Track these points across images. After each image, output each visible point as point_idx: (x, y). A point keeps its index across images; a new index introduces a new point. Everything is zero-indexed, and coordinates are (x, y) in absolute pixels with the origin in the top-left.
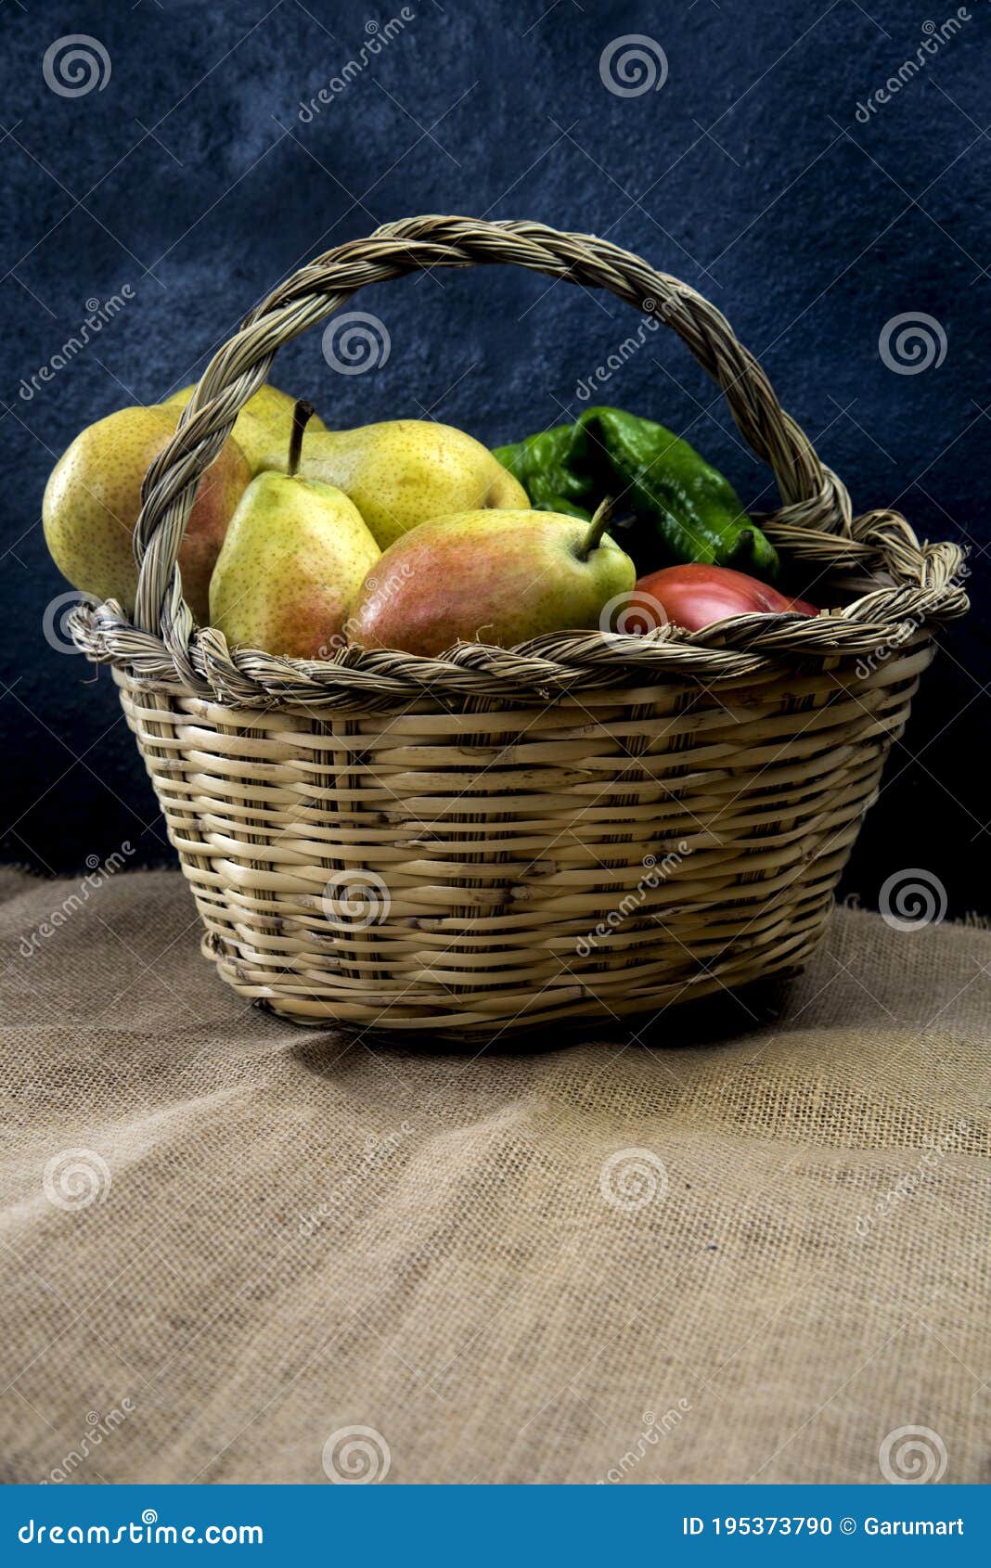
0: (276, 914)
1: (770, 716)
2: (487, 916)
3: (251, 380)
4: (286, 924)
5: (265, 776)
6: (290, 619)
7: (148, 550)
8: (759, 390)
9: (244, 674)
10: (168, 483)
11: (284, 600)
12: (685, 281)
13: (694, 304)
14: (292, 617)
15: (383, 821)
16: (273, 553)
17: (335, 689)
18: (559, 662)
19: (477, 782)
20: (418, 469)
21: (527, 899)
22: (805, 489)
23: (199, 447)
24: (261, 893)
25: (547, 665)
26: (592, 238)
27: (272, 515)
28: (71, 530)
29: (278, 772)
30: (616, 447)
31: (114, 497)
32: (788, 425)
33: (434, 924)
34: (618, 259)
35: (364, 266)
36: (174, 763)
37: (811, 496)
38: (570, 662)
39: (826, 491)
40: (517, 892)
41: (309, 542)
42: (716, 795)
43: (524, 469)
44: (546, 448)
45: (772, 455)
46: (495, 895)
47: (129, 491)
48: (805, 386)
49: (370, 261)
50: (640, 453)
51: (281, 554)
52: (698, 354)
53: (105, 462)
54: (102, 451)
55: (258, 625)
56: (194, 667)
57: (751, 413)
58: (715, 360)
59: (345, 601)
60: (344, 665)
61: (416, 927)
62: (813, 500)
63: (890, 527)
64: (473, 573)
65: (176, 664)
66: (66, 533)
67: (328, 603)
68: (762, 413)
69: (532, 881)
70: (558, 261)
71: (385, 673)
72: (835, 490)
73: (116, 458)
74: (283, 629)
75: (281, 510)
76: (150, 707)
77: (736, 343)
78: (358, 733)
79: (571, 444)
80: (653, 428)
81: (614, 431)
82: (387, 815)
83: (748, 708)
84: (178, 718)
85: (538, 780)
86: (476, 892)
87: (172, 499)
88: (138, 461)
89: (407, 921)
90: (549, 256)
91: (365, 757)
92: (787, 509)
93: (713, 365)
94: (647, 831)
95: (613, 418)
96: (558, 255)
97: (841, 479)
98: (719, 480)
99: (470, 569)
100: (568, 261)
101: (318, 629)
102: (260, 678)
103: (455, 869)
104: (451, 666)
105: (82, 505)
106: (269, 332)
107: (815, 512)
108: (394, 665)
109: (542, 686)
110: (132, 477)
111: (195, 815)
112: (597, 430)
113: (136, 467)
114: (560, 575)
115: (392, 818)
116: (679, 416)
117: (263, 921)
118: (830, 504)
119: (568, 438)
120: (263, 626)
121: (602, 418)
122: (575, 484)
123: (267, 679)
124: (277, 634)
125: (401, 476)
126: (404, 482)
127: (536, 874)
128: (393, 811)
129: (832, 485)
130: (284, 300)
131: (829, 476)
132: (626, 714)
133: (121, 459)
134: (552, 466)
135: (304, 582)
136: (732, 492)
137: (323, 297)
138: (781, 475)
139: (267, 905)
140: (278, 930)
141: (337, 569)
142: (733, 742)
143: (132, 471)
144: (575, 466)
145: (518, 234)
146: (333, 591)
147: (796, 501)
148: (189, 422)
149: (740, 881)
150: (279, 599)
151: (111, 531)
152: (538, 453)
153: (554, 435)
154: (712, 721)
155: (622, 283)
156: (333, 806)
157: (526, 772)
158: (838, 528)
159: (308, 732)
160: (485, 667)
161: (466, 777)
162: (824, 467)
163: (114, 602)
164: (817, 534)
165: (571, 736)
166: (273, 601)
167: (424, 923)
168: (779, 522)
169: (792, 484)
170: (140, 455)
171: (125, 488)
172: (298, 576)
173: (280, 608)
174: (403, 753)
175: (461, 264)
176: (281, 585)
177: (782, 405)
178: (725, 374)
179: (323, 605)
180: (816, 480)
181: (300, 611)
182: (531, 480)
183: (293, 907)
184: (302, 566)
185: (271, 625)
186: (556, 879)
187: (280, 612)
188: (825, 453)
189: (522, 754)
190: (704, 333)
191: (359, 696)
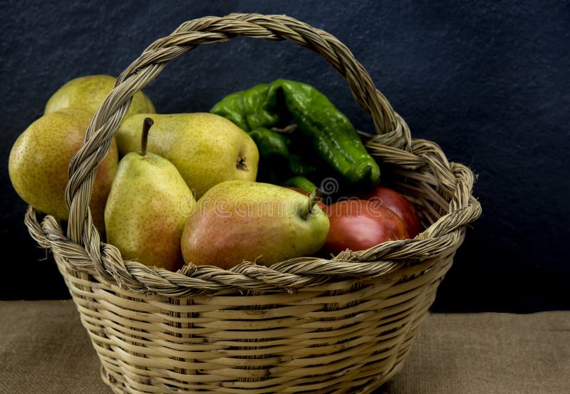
0: (147, 376)
1: (394, 285)
2: (257, 380)
3: (123, 112)
4: (152, 381)
5: (144, 319)
6: (150, 236)
7: (74, 200)
8: (366, 83)
9: (134, 278)
10: (83, 169)
11: (147, 227)
12: (330, 33)
13: (334, 45)
14: (152, 235)
15: (206, 341)
16: (139, 201)
17: (182, 288)
18: (297, 274)
19: (255, 325)
20: (206, 146)
21: (277, 373)
22: (388, 128)
23: (99, 150)
24: (138, 367)
25: (291, 277)
26: (284, 17)
27: (137, 181)
28: (27, 182)
29: (150, 317)
30: (292, 101)
31: (50, 166)
32: (379, 96)
33: (230, 384)
34: (298, 27)
35: (177, 49)
36: (91, 303)
37: (391, 130)
38: (303, 275)
39: (399, 128)
40: (272, 370)
41: (157, 194)
42: (370, 321)
43: (244, 109)
44: (255, 98)
45: (372, 112)
46: (262, 373)
47: (58, 163)
48: (377, 55)
49: (179, 45)
50: (304, 104)
51: (143, 202)
52: (337, 68)
53: (44, 148)
54: (42, 142)
55: (133, 240)
56: (105, 269)
57: (363, 95)
58: (345, 71)
59: (177, 224)
60: (186, 275)
61: (221, 386)
62: (392, 133)
63: (433, 153)
64: (249, 225)
65: (94, 263)
66: (24, 183)
67: (169, 226)
68: (367, 93)
69: (280, 365)
70: (269, 32)
71: (207, 279)
72: (403, 128)
73: (50, 146)
74: (148, 242)
75: (142, 178)
76: (77, 277)
77: (354, 61)
78: (193, 304)
79: (268, 98)
80: (308, 88)
81: (291, 93)
82: (208, 339)
83: (385, 283)
84: (94, 285)
85: (284, 323)
86: (252, 371)
87: (86, 177)
88: (62, 147)
89: (216, 383)
90: (264, 30)
91: (196, 315)
92: (379, 136)
93: (344, 73)
94: (336, 340)
95: (289, 86)
96: (269, 29)
97: (406, 121)
98: (345, 121)
99: (247, 223)
100: (274, 32)
101: (165, 240)
102: (144, 282)
103: (242, 362)
104: (242, 277)
105: (33, 170)
106: (131, 88)
107: (393, 139)
108: (213, 276)
109: (289, 288)
110: (59, 156)
111: (102, 327)
112: (281, 94)
113: (61, 150)
114: (293, 228)
115: (210, 339)
116: (315, 70)
117: (141, 379)
118: (401, 135)
119: (266, 93)
120: (137, 240)
121: (284, 87)
122: (270, 118)
123: (147, 282)
124: (144, 245)
125: (197, 149)
126: (199, 153)
127: (282, 362)
128: (210, 337)
129: (401, 124)
130: (137, 70)
131: (399, 120)
132: (327, 294)
133: (54, 147)
134: (258, 109)
135: (156, 217)
136: (350, 126)
137: (156, 66)
138: (377, 122)
139: (143, 372)
140: (149, 383)
141: (172, 208)
142: (378, 298)
143: (59, 153)
144: (270, 109)
145: (249, 21)
146: (171, 219)
147: (384, 133)
148: (92, 138)
149: (376, 353)
150: (144, 226)
151: (49, 183)
152: (250, 101)
153: (258, 91)
154: (369, 292)
155: (300, 39)
156: (180, 336)
157: (278, 320)
158: (404, 146)
159: (167, 302)
160: (259, 278)
161: (249, 323)
162: (397, 115)
163: (52, 218)
164: (394, 150)
165: (301, 304)
166: (141, 227)
167: (225, 384)
168: (374, 142)
169: (382, 125)
170: (62, 144)
171: (56, 162)
172: (153, 214)
173: (145, 231)
174: (216, 314)
175: (222, 41)
176: (145, 219)
177: (377, 88)
178: (350, 77)
179: (167, 227)
180: (393, 123)
181: (155, 232)
182: (248, 117)
183: (156, 374)
184: (155, 208)
185: (141, 240)
186: (292, 363)
187: (145, 233)
188: (397, 109)
189: (276, 313)
190: (340, 58)
191: (195, 291)
